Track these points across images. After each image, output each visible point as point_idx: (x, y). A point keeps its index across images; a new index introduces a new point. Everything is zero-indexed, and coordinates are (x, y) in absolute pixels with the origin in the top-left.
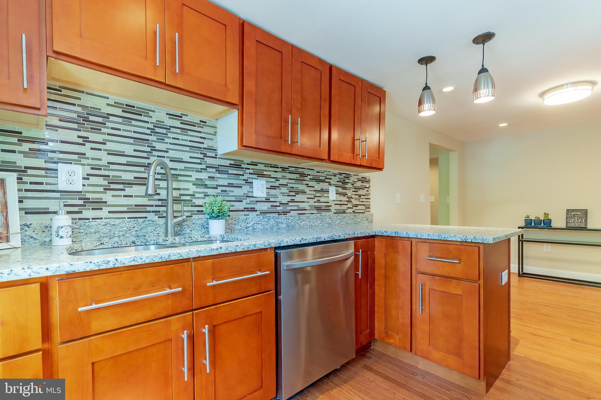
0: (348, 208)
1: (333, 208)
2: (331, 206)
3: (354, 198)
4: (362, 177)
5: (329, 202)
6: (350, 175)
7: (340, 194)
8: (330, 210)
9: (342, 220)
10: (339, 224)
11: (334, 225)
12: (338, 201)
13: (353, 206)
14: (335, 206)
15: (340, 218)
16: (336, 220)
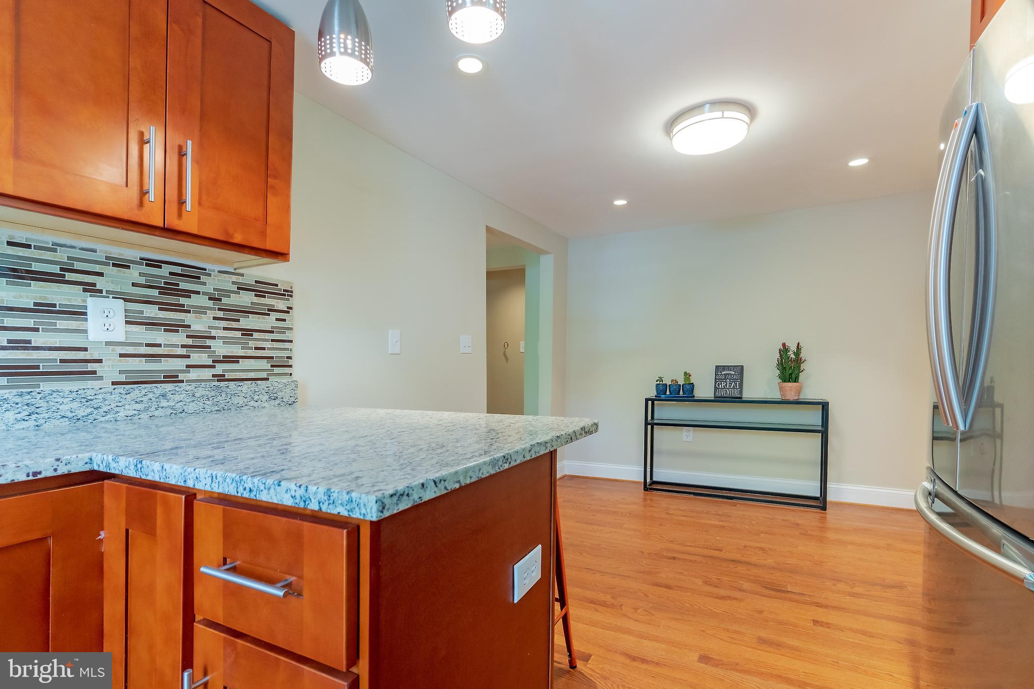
0: (188, 366)
1: (111, 369)
2: (100, 361)
3: (220, 338)
4: (256, 282)
5: (86, 349)
6: (205, 270)
7: (151, 324)
8: (94, 372)
9: (154, 403)
10: (137, 417)
11: (107, 421)
12: (140, 345)
13: (214, 361)
14: (120, 361)
15: (140, 399)
16: (119, 404)
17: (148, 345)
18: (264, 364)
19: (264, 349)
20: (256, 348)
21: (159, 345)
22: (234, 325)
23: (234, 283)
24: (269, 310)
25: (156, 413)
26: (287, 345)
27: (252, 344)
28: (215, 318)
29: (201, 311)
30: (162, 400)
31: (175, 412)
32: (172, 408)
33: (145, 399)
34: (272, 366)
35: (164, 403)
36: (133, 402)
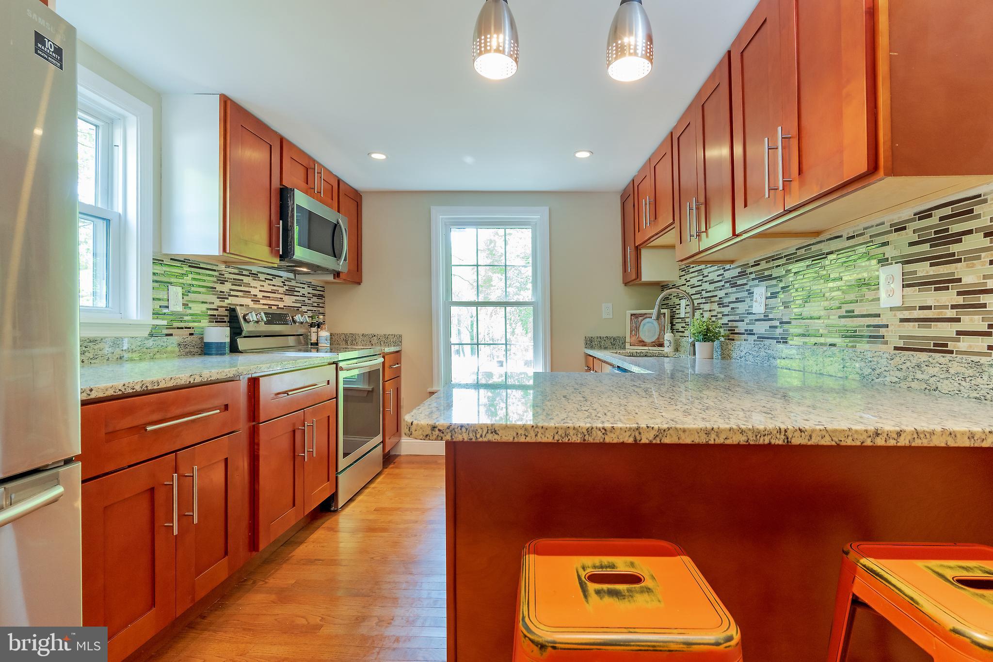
0: (958, 333)
1: (893, 334)
2: (887, 326)
5: (878, 316)
7: (924, 284)
8: (883, 337)
9: (911, 373)
10: (898, 385)
11: (879, 383)
12: (914, 308)
13: (990, 326)
14: (899, 326)
15: (900, 366)
16: (887, 369)
17: (922, 308)
21: (929, 308)
25: (913, 385)
28: (991, 263)
29: (974, 255)
30: (917, 371)
31: (929, 388)
32: (926, 382)
33: (904, 367)
35: (919, 375)
36: (895, 369)
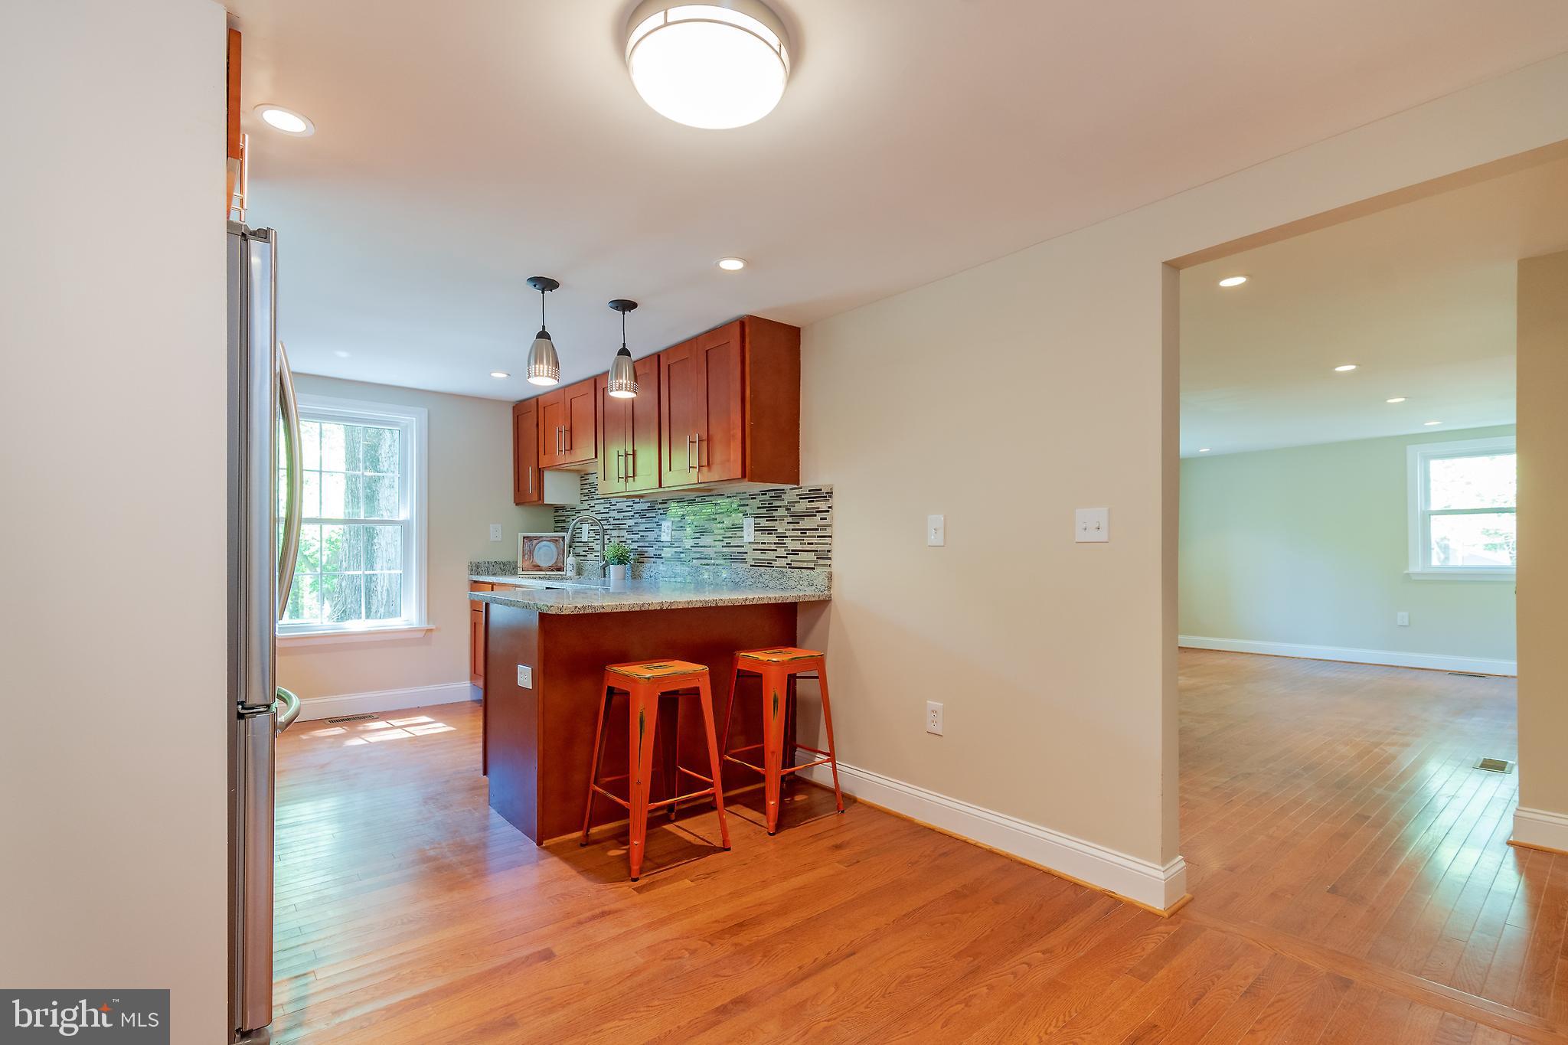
0: (777, 557)
2: (747, 553)
3: (790, 537)
4: (810, 491)
5: (743, 546)
7: (763, 530)
8: (745, 559)
12: (759, 543)
13: (787, 554)
14: (752, 553)
17: (762, 543)
18: (812, 556)
19: (812, 544)
20: (809, 544)
21: (765, 543)
22: (797, 526)
23: (797, 495)
24: (817, 512)
26: (828, 540)
27: (806, 540)
28: (788, 523)
29: (782, 519)
33: (754, 576)
34: (817, 558)
